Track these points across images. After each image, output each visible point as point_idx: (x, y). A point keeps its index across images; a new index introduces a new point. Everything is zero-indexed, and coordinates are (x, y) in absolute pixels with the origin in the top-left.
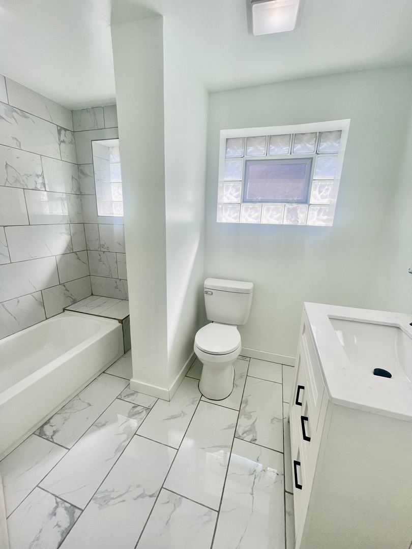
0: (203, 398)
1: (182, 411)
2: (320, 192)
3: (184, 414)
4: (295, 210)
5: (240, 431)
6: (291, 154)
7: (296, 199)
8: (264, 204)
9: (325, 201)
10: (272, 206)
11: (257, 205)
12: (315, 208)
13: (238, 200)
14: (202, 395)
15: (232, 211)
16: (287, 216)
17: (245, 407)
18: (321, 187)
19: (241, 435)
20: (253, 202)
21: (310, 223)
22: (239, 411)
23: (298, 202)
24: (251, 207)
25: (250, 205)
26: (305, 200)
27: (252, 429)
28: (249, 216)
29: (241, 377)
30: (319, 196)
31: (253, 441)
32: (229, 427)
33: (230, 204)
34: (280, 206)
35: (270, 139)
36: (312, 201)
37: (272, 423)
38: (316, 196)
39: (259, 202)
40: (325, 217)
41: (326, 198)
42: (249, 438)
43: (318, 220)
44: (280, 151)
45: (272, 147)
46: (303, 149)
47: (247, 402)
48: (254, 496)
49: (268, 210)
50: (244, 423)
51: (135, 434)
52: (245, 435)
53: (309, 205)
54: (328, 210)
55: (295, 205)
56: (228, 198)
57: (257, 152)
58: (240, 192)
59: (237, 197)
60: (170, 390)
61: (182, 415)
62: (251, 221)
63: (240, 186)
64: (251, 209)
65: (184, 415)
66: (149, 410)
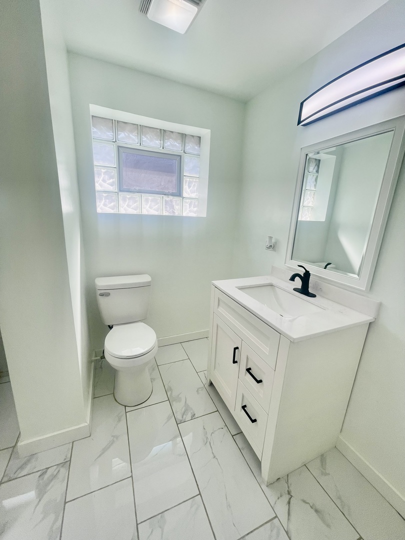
0: (128, 409)
1: (113, 436)
2: (189, 187)
3: (117, 437)
4: (171, 201)
5: (179, 417)
6: (163, 148)
7: (171, 191)
8: (143, 194)
9: (193, 195)
10: (150, 197)
11: (137, 196)
12: (187, 201)
13: (114, 188)
14: (125, 406)
15: (107, 201)
16: (166, 208)
17: (171, 394)
18: (190, 183)
19: (181, 419)
20: (131, 192)
21: (184, 215)
22: (169, 400)
23: (173, 195)
24: (128, 196)
25: (128, 195)
26: (179, 194)
27: (187, 408)
28: (129, 205)
29: (153, 369)
30: (188, 190)
31: (193, 417)
32: (169, 418)
33: (105, 192)
34: (158, 197)
35: (141, 129)
36: (185, 195)
37: (198, 393)
38: (187, 191)
39: (137, 192)
40: (195, 209)
41: (194, 193)
42: (189, 417)
43: (190, 211)
44: (152, 143)
45: (144, 139)
46: (173, 146)
47: (171, 389)
48: (217, 457)
49: (147, 200)
50: (178, 407)
51: (65, 503)
52: (184, 416)
53: (183, 198)
54: (196, 203)
55: (171, 198)
56: (101, 185)
57: (130, 139)
58: (115, 180)
59: (112, 185)
60: (88, 422)
61: (115, 439)
62: (131, 211)
63: (115, 173)
64: (129, 199)
65: (117, 439)
66: (67, 463)
